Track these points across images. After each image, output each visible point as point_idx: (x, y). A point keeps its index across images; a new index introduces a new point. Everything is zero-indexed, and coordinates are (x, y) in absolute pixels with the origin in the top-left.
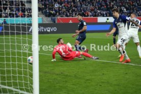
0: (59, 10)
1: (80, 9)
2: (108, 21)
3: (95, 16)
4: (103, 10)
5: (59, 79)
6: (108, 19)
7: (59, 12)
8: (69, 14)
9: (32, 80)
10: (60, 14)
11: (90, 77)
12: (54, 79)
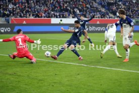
0: (13, 11)
1: (34, 10)
2: (61, 22)
3: (49, 17)
4: (56, 11)
5: (12, 79)
6: (61, 20)
8: (22, 15)
10: (14, 15)
11: (43, 77)
12: (7, 79)
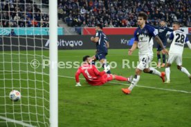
0: (87, 18)
1: (115, 17)
5: (86, 110)
7: (85, 19)
8: (99, 23)
9: (49, 112)
11: (128, 108)
12: (79, 111)
